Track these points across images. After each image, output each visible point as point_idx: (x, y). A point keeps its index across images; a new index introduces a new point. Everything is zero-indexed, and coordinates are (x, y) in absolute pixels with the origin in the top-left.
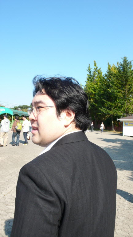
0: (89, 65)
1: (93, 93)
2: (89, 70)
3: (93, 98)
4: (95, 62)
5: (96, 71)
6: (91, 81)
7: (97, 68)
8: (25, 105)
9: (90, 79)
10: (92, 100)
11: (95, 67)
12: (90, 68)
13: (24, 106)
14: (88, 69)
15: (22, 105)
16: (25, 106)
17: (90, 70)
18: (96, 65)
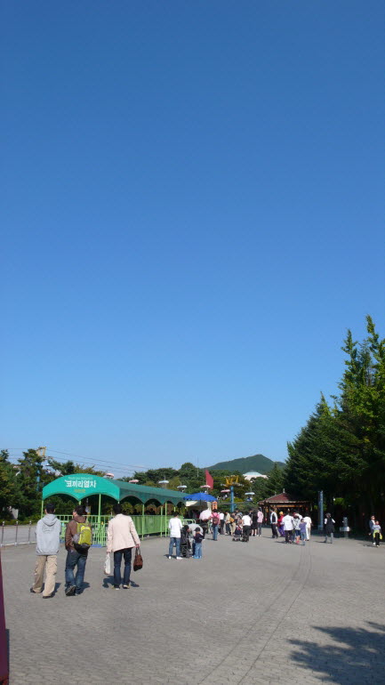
0: (350, 332)
1: (368, 417)
2: (349, 347)
3: (370, 435)
4: (369, 319)
5: (375, 347)
6: (360, 380)
7: (376, 340)
8: (167, 467)
9: (355, 376)
10: (367, 440)
11: (371, 336)
12: (353, 341)
13: (161, 470)
14: (345, 345)
15: (158, 468)
16: (165, 470)
17: (354, 348)
18: (373, 329)
